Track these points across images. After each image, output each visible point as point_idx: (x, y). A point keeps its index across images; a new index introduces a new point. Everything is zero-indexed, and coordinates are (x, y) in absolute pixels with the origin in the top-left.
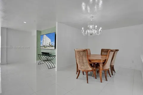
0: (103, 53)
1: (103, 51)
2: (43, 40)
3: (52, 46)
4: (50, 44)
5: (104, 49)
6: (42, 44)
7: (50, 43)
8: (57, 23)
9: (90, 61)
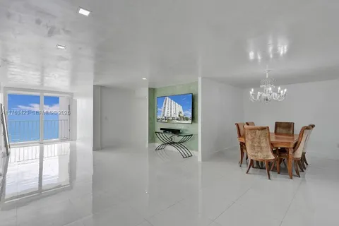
0: (279, 130)
1: (280, 127)
2: (163, 108)
3: (187, 119)
4: (182, 115)
5: (281, 123)
6: (162, 114)
7: (180, 112)
8: (200, 79)
9: (272, 144)
